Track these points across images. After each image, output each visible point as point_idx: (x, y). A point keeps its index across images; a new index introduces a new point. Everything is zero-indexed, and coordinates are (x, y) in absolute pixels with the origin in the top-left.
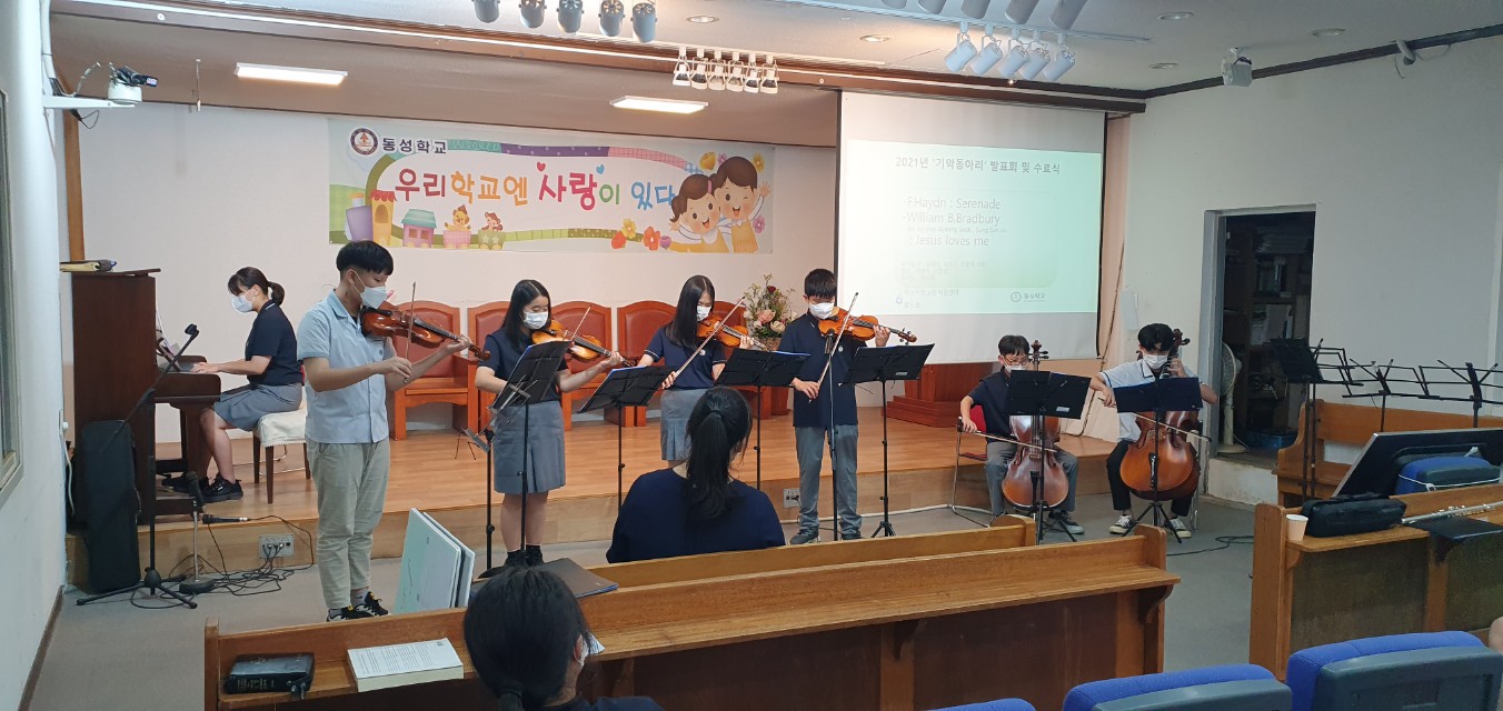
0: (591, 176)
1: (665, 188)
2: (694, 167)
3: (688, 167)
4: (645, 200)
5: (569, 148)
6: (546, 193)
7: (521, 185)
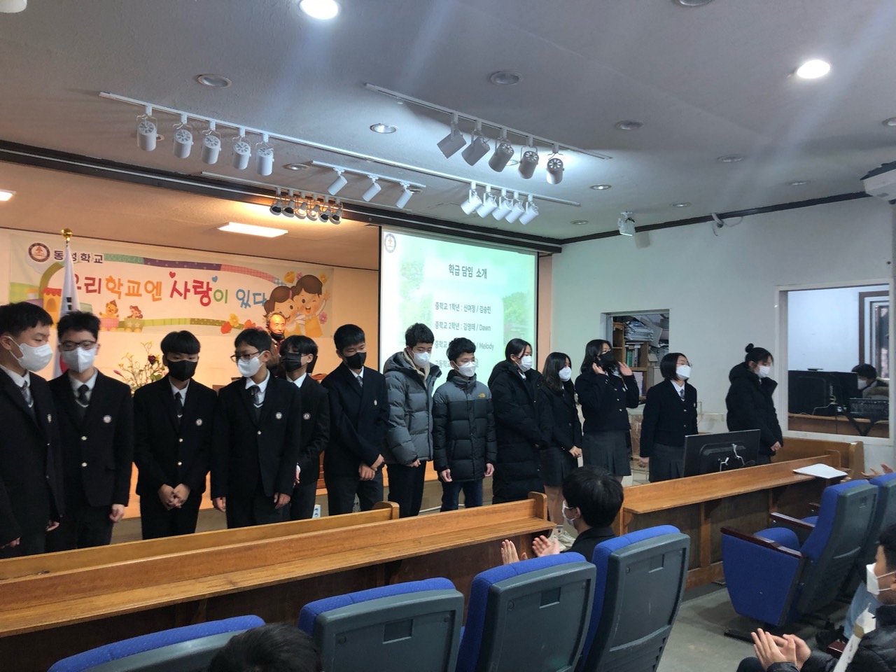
0: (208, 283)
1: (260, 294)
2: (280, 281)
3: (276, 281)
4: (245, 302)
5: (193, 263)
6: (175, 293)
7: (158, 287)
